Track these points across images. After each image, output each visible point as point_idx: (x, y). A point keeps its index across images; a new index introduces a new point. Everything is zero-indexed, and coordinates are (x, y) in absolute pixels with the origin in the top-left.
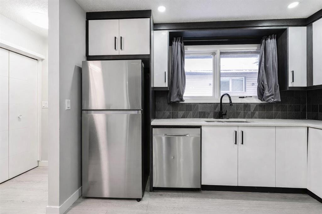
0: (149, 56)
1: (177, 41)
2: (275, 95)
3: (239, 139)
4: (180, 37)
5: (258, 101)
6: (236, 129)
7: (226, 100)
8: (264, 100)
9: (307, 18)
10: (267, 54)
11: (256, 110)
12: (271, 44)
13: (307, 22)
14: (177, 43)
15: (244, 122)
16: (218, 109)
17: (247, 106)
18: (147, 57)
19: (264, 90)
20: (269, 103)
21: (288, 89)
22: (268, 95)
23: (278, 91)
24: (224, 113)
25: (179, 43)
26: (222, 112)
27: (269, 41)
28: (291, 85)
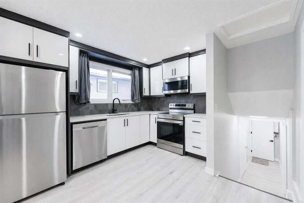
0: (68, 68)
1: (84, 57)
2: (139, 99)
3: (126, 123)
4: (87, 54)
5: (131, 102)
6: (124, 118)
7: (116, 102)
8: (134, 102)
9: (149, 64)
10: (135, 78)
11: (130, 107)
12: (137, 72)
13: (149, 67)
14: (84, 58)
15: (126, 114)
17: (126, 105)
18: (66, 69)
19: (134, 96)
20: (136, 103)
21: (143, 96)
22: (136, 99)
23: (139, 97)
24: (115, 110)
25: (86, 59)
26: (114, 109)
27: (136, 71)
28: (144, 94)
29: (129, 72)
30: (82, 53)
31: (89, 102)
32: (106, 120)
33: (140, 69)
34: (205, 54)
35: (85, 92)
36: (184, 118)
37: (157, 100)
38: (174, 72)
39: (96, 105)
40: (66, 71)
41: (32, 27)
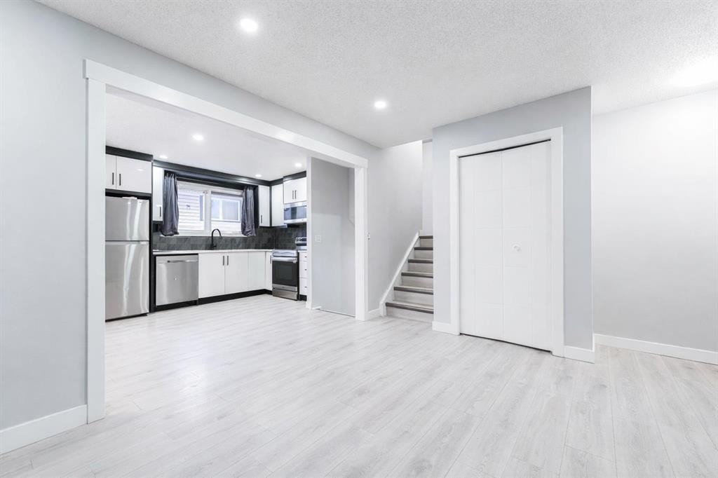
0: (151, 194)
2: (252, 231)
3: (225, 262)
4: (174, 174)
5: (242, 236)
6: (223, 256)
7: (216, 234)
8: (245, 235)
9: (270, 181)
10: (248, 200)
11: (240, 242)
12: (250, 192)
14: (170, 178)
16: (210, 242)
18: (149, 196)
19: (245, 227)
20: (249, 237)
21: (259, 228)
22: (248, 231)
23: (254, 229)
24: (214, 245)
25: (173, 179)
27: (248, 190)
28: (261, 225)
29: (238, 192)
30: (167, 173)
31: (177, 233)
32: (197, 254)
33: (255, 189)
34: (305, 178)
35: (172, 220)
36: (298, 253)
37: (284, 232)
38: (295, 194)
39: (186, 239)
40: (148, 197)
41: (115, 156)
